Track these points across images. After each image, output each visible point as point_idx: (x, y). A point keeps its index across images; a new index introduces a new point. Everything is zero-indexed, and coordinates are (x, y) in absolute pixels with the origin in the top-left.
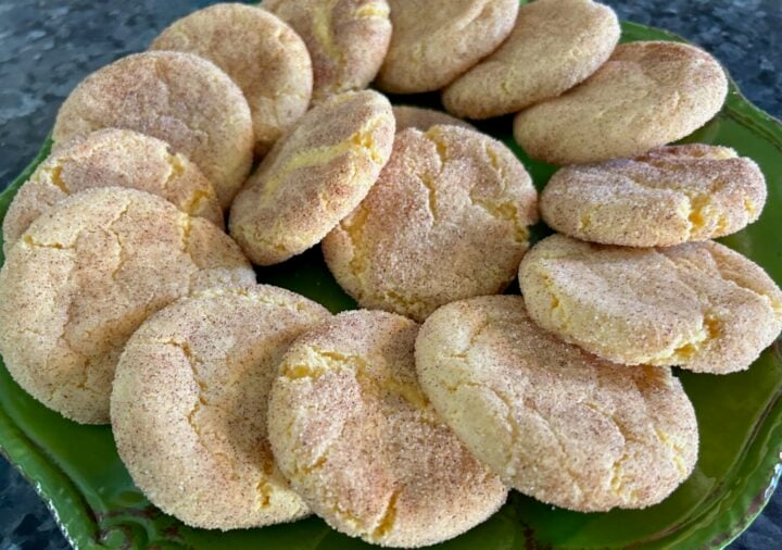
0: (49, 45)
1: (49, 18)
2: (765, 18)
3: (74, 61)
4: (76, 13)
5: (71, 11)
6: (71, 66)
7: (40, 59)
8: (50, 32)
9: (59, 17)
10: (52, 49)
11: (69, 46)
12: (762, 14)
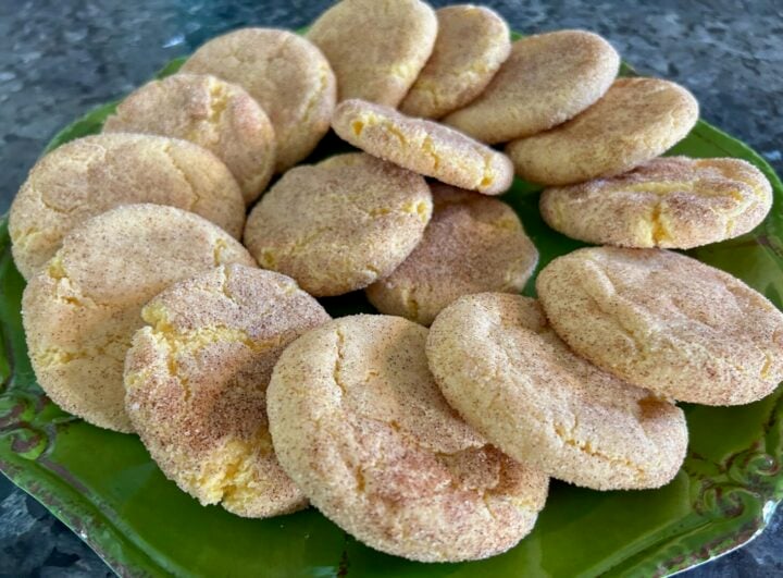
0: (17, 87)
1: (21, 61)
2: (719, 96)
3: (40, 104)
4: (49, 59)
5: (44, 56)
6: (37, 108)
7: (7, 100)
8: (20, 75)
9: (30, 61)
10: (20, 91)
11: (38, 88)
12: (714, 91)
